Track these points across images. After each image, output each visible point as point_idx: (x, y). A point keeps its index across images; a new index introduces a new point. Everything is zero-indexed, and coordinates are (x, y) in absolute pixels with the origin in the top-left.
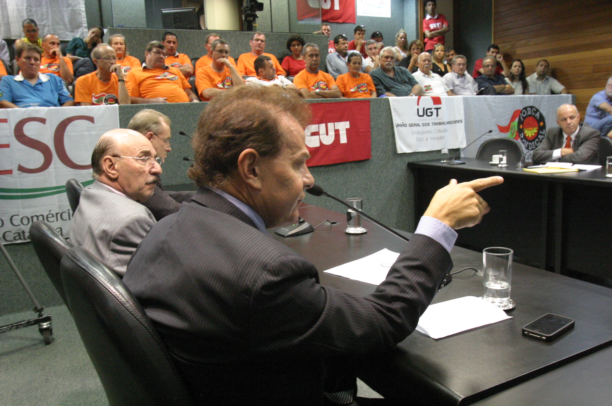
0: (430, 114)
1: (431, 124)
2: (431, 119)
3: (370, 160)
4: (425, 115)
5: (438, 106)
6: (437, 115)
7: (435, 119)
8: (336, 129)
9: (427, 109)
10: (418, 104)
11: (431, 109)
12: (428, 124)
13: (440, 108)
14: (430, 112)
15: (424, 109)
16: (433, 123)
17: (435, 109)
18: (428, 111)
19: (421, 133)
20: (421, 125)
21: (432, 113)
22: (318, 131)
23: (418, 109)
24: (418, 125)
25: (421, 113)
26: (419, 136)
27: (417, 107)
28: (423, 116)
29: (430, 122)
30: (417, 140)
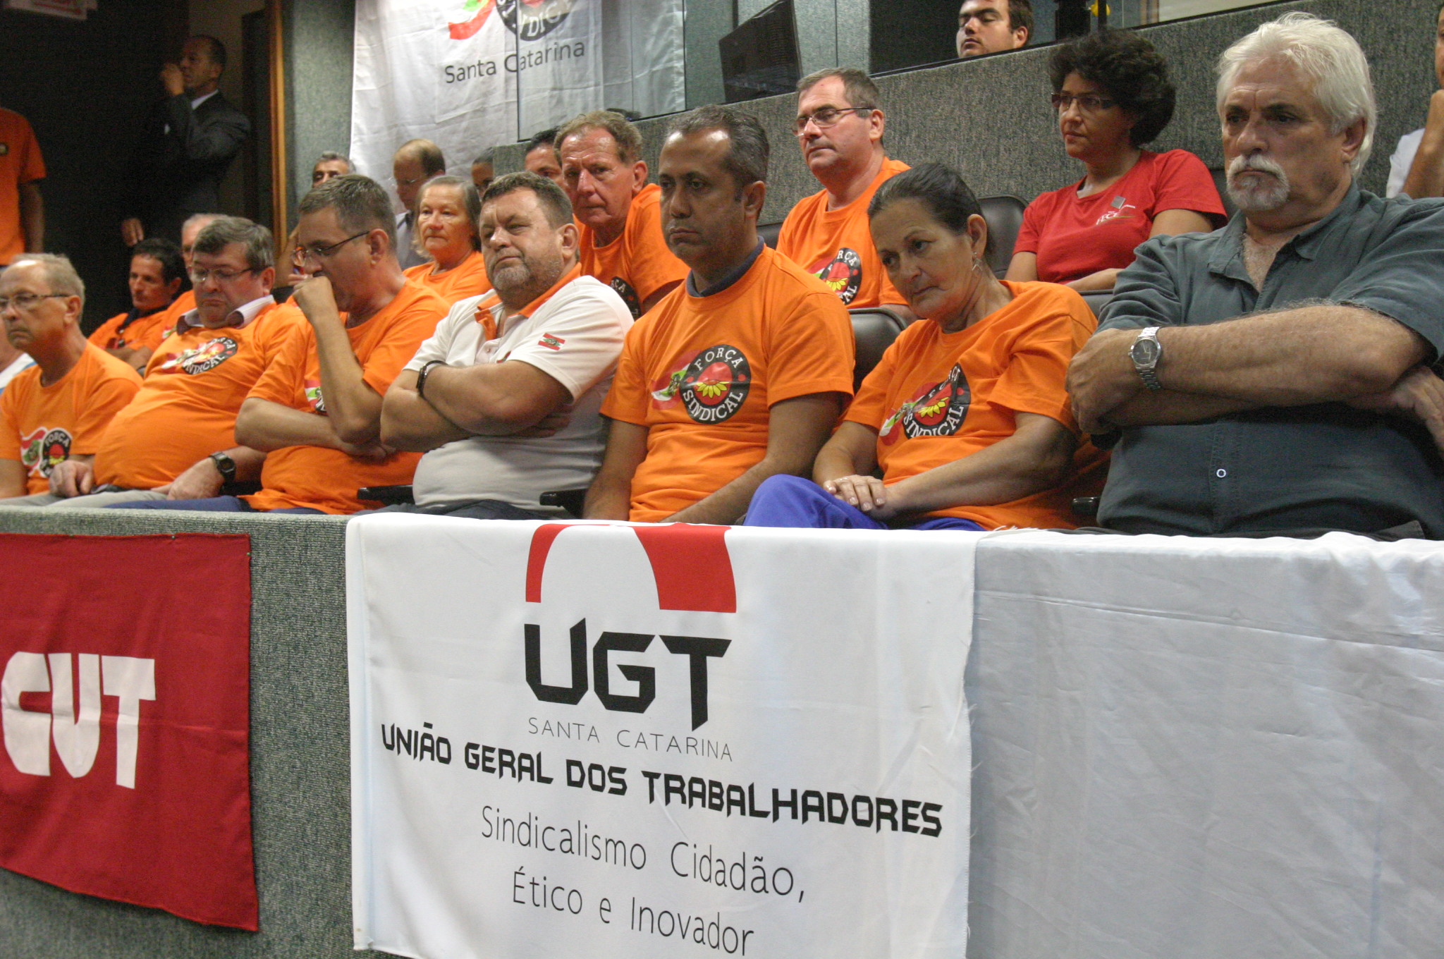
0: (632, 689)
1: (636, 784)
2: (641, 740)
3: (261, 940)
4: (591, 696)
5: (701, 624)
6: (700, 715)
7: (673, 743)
8: (106, 693)
9: (612, 641)
10: (533, 593)
11: (639, 642)
12: (615, 780)
13: (719, 647)
14: (630, 672)
15: (578, 633)
16: (652, 776)
17: (675, 644)
18: (616, 658)
19: (553, 839)
20: (553, 767)
21: (645, 676)
22: (47, 689)
23: (532, 634)
24: (529, 767)
25: (557, 672)
26: (536, 862)
27: (522, 613)
28: (570, 696)
29: (634, 766)
30: (521, 894)
